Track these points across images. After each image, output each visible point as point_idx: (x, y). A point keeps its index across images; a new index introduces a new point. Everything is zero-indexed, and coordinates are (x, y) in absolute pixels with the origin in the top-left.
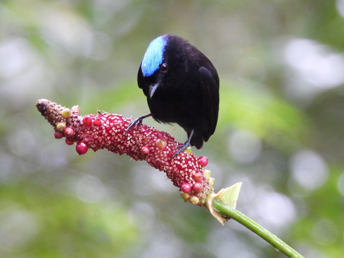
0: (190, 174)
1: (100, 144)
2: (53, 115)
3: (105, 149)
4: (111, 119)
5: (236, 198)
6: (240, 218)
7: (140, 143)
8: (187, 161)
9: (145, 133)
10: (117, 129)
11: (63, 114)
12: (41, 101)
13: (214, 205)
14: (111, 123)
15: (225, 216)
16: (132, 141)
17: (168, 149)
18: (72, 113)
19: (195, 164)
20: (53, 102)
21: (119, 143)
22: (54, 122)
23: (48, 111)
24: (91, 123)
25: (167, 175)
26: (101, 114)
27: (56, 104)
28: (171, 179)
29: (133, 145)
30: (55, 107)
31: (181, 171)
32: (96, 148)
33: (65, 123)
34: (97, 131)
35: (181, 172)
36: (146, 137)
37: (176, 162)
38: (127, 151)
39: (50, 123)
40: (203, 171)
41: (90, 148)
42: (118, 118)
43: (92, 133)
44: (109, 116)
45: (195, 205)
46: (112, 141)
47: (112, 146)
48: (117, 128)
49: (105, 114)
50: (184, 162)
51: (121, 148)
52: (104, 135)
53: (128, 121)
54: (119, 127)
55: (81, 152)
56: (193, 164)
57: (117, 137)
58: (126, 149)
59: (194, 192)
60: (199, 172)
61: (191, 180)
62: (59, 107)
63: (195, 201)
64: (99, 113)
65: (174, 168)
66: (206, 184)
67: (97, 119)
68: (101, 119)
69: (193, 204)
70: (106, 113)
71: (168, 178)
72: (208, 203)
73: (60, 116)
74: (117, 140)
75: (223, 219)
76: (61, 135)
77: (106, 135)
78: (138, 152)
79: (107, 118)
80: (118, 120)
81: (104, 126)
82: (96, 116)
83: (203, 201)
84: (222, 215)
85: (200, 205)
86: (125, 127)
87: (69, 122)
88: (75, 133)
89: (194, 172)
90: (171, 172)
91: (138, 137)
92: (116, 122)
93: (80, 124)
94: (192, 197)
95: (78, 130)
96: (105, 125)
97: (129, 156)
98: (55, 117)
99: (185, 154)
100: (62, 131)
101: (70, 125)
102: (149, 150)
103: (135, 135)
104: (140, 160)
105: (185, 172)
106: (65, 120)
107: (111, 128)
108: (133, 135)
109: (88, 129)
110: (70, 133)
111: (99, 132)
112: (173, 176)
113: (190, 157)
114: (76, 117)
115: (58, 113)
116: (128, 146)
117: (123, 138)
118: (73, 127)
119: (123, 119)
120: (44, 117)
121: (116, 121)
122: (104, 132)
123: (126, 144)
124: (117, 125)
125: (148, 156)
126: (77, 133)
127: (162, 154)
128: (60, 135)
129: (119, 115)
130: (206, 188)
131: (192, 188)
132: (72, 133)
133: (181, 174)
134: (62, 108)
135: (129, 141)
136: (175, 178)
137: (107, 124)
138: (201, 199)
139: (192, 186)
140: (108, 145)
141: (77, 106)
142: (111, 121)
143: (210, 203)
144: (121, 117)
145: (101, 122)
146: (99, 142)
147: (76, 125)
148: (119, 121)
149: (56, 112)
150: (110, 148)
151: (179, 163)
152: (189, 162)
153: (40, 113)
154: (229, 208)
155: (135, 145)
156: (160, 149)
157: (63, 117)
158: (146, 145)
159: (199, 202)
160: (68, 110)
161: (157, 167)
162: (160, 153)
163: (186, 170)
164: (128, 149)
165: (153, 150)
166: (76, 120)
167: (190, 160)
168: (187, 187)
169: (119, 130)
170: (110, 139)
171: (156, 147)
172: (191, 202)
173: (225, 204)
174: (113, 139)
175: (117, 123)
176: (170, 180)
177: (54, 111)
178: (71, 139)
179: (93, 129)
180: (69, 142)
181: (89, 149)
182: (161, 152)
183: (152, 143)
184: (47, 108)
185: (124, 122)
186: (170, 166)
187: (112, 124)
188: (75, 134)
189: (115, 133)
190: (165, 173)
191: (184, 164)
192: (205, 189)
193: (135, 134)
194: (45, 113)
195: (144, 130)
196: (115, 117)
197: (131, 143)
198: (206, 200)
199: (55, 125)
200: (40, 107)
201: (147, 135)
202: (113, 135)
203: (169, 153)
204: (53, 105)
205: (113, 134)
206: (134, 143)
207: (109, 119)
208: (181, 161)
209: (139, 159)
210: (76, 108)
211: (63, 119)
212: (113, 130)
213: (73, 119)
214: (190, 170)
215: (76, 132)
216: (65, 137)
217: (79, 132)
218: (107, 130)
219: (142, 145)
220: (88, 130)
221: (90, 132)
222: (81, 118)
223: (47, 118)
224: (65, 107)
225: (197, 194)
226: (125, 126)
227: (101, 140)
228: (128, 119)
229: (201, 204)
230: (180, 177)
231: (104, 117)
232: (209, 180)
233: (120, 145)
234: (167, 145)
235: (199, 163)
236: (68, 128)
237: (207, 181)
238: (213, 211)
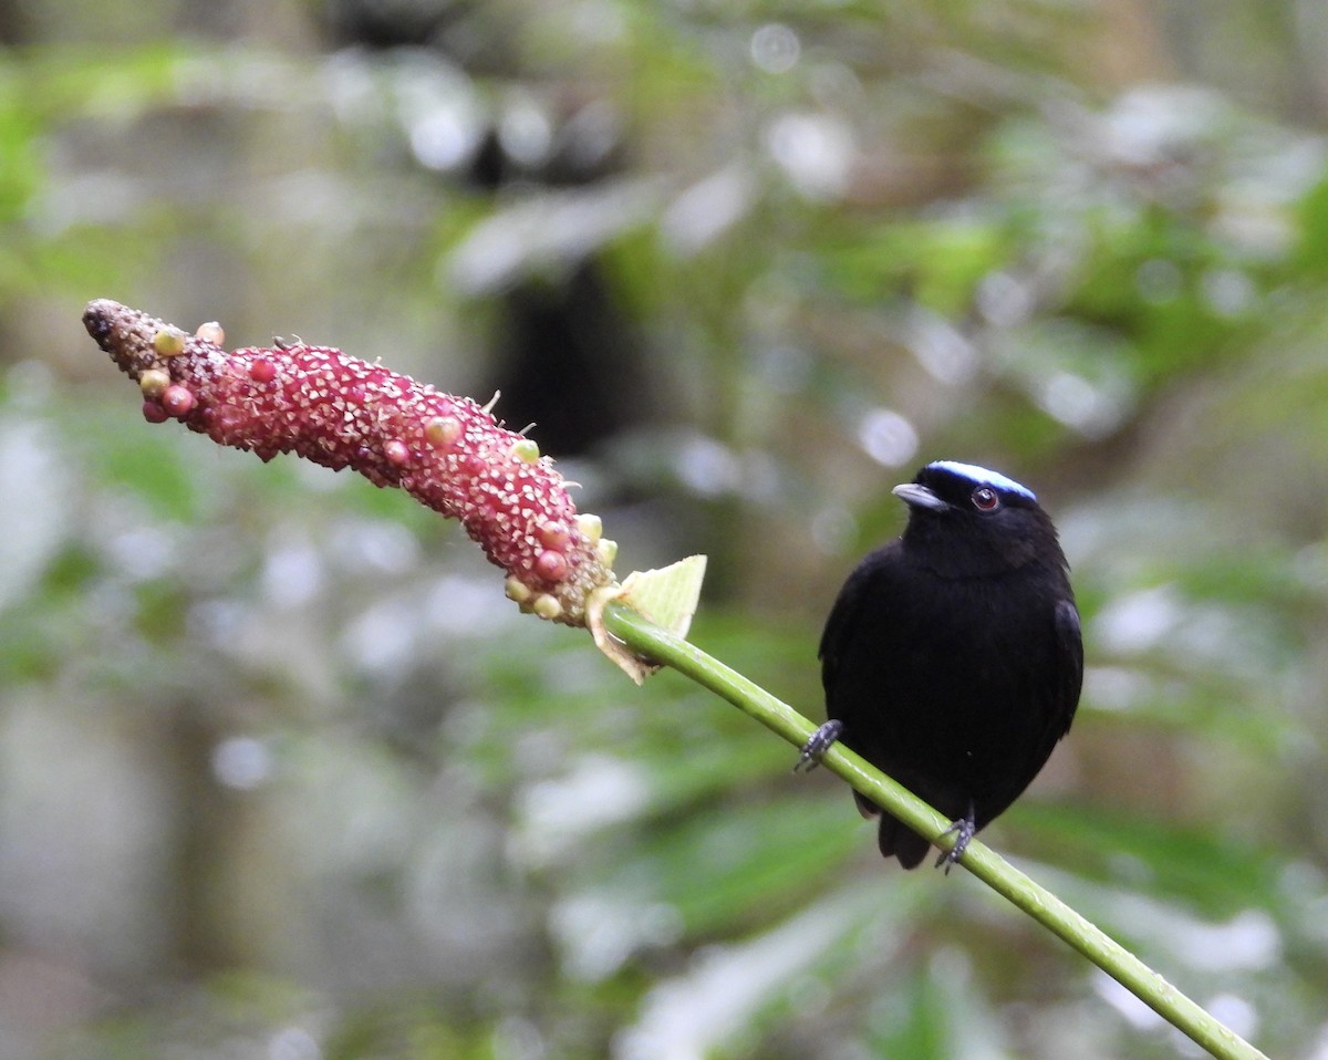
0: (527, 525)
2: (128, 348)
3: (289, 451)
4: (304, 359)
7: (384, 432)
8: (519, 483)
9: (400, 402)
10: (318, 389)
11: (157, 344)
12: (97, 304)
13: (606, 620)
14: (301, 371)
15: (645, 657)
16: (360, 424)
18: (190, 343)
19: (547, 495)
20: (135, 310)
21: (322, 431)
22: (135, 367)
23: (114, 334)
26: (283, 349)
27: (142, 313)
29: (365, 436)
30: (139, 323)
31: (500, 514)
32: (267, 451)
33: (167, 370)
34: (260, 394)
35: (500, 517)
36: (402, 412)
37: (486, 487)
39: (125, 373)
40: (574, 516)
42: (325, 357)
43: (246, 402)
44: (301, 352)
45: (550, 618)
46: (303, 426)
47: (304, 439)
48: (318, 385)
50: (509, 487)
51: (327, 447)
52: (279, 408)
53: (352, 367)
54: (324, 383)
56: (539, 493)
57: (316, 412)
58: (341, 450)
59: (544, 579)
61: (531, 545)
62: (151, 325)
63: (547, 610)
64: (279, 344)
65: (481, 505)
66: (583, 557)
68: (277, 361)
69: (541, 617)
70: (298, 344)
72: (588, 615)
74: (315, 421)
75: (637, 664)
76: (161, 409)
77: (286, 405)
79: (295, 357)
80: (322, 362)
81: (281, 381)
82: (267, 353)
83: (575, 610)
84: (637, 655)
85: (569, 622)
86: (339, 381)
87: (178, 371)
88: (196, 403)
89: (541, 518)
91: (377, 414)
92: (316, 368)
93: (214, 373)
94: (540, 597)
95: (207, 394)
96: (284, 377)
97: (358, 472)
98: (136, 352)
99: (515, 464)
100: (156, 397)
101: (183, 378)
102: (410, 452)
103: (368, 408)
105: (512, 517)
106: (165, 362)
107: (298, 386)
108: (364, 405)
109: (235, 390)
110: (180, 402)
111: (264, 398)
112: (482, 531)
113: (531, 473)
114: (204, 356)
115: (145, 341)
116: (346, 441)
117: (333, 416)
118: (191, 385)
119: (340, 358)
120: (106, 355)
121: (314, 365)
122: (278, 398)
124: (318, 376)
125: (406, 469)
126: (203, 402)
127: (443, 463)
128: (158, 411)
129: (329, 349)
130: (585, 570)
132: (187, 403)
133: (499, 524)
134: (159, 325)
135: (351, 426)
136: (486, 537)
137: (291, 375)
138: (567, 603)
140: (293, 438)
141: (215, 324)
142: (302, 365)
143: (594, 615)
144: (338, 354)
145: (277, 368)
146: (264, 430)
147: (201, 377)
148: (327, 366)
149: (139, 339)
151: (494, 490)
152: (527, 488)
153: (95, 343)
155: (370, 439)
156: (438, 447)
157: (160, 353)
158: (398, 438)
159: (563, 611)
160: (171, 330)
162: (437, 461)
163: (515, 511)
164: (350, 451)
165: (417, 450)
167: (529, 480)
169: (324, 393)
170: (297, 420)
171: (428, 441)
172: (539, 613)
174: (304, 419)
175: (320, 371)
176: (478, 544)
177: (132, 335)
179: (249, 390)
182: (440, 456)
183: (415, 430)
184: (111, 325)
185: (339, 367)
186: (469, 498)
187: (302, 375)
188: (197, 407)
189: (310, 400)
191: (509, 494)
192: (579, 572)
193: (370, 404)
194: (109, 341)
196: (317, 354)
197: (359, 430)
198: (583, 606)
199: (138, 380)
200: (93, 321)
202: (302, 405)
203: (467, 460)
204: (134, 318)
205: (304, 403)
206: (366, 430)
207: (298, 361)
208: (500, 484)
210: (212, 328)
211: (159, 361)
212: (304, 392)
213: (194, 360)
214: (527, 513)
215: (199, 399)
216: (174, 415)
217: (210, 400)
218: (289, 392)
219: (388, 437)
220: (232, 393)
221: (241, 398)
223: (114, 355)
225: (554, 588)
226: (343, 380)
227: (270, 423)
228: (354, 359)
229: (571, 619)
230: (497, 535)
231: (288, 355)
232: (594, 545)
233: (323, 437)
234: (462, 436)
236: (177, 387)
237: (586, 548)
238: (606, 642)
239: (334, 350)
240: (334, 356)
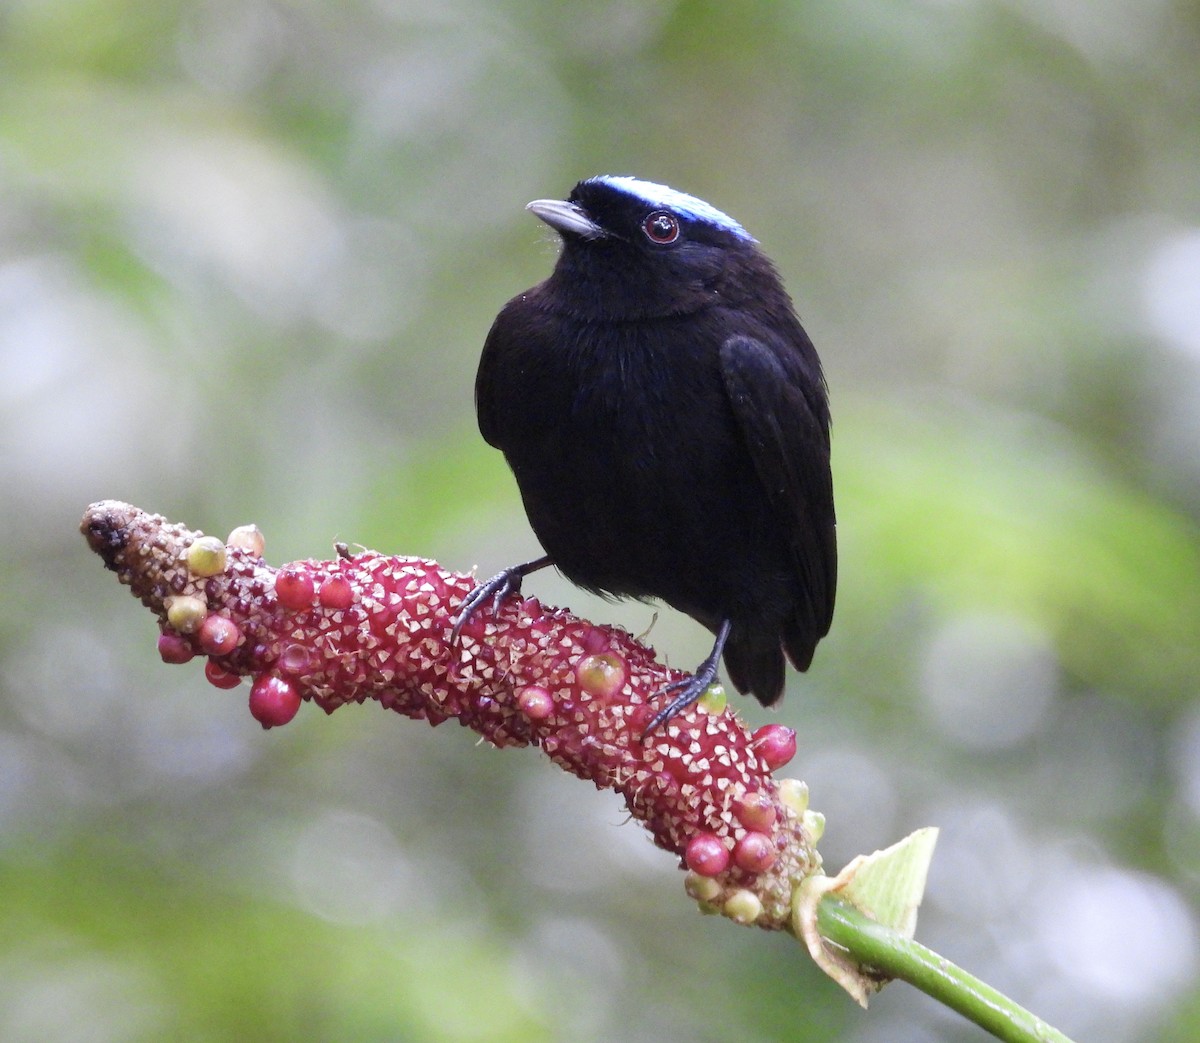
0: (723, 799)
1: (347, 683)
2: (149, 568)
3: (369, 701)
4: (391, 576)
5: (913, 894)
6: (932, 974)
7: (515, 676)
8: (708, 743)
9: (536, 634)
10: (420, 619)
11: (192, 561)
12: (100, 509)
13: (823, 924)
14: (392, 594)
15: (871, 970)
16: (480, 665)
17: (629, 697)
18: (230, 558)
19: (744, 758)
20: (152, 513)
21: (428, 676)
22: (158, 593)
23: (130, 549)
24: (311, 594)
25: (629, 804)
26: (351, 559)
27: (163, 518)
28: (646, 821)
29: (487, 682)
30: (161, 532)
31: (685, 786)
32: (334, 700)
33: (203, 597)
34: (334, 626)
35: (687, 789)
36: (540, 648)
37: (664, 749)
38: (461, 707)
39: (140, 599)
40: (775, 783)
41: (307, 699)
42: (421, 573)
43: (316, 637)
44: (383, 566)
45: (747, 925)
46: (397, 667)
47: (399, 688)
48: (419, 613)
49: (369, 558)
50: (695, 748)
51: (435, 697)
52: (365, 645)
53: (460, 586)
54: (426, 611)
55: (268, 715)
56: (735, 756)
57: (418, 650)
58: (455, 701)
59: (743, 871)
60: (761, 791)
61: (729, 825)
62: (176, 534)
63: (745, 911)
64: (343, 553)
65: (657, 773)
66: (789, 837)
67: (335, 580)
68: (351, 578)
69: (738, 921)
70: (373, 553)
71: (634, 815)
72: (797, 916)
73: (181, 571)
74: (418, 662)
75: (862, 980)
76: (189, 646)
77: (374, 643)
78: (507, 713)
79: (375, 573)
80: (420, 580)
81: (364, 607)
82: (331, 568)
83: (780, 911)
84: (860, 966)
85: (768, 927)
86: (448, 607)
87: (217, 596)
88: (243, 639)
89: (739, 790)
90: (646, 794)
91: (506, 651)
92: (413, 589)
93: (266, 598)
94: (735, 894)
95: (257, 626)
96: (367, 602)
97: (469, 727)
98: (161, 572)
99: (702, 715)
100: (191, 631)
101: (224, 606)
102: (554, 702)
103: (491, 643)
104: (514, 745)
105: (703, 789)
106: (201, 585)
107: (391, 615)
108: (485, 640)
109: (299, 621)
110: (224, 639)
111: (342, 631)
112: (654, 807)
113: (723, 727)
114: (249, 573)
115: (172, 558)
116: (463, 688)
117: (443, 655)
118: (236, 615)
119: (443, 575)
120: (113, 575)
121: (412, 585)
122: (365, 630)
123: (456, 680)
124: (418, 600)
125: (548, 726)
126: (252, 638)
127: (605, 718)
128: (185, 649)
129: (424, 561)
130: (792, 855)
131: (734, 856)
132: (233, 640)
133: (685, 800)
134: (187, 535)
135: (470, 668)
136: (660, 815)
137: (377, 599)
138: (769, 899)
139: (731, 847)
140: (381, 684)
141: (252, 528)
142: (391, 586)
143: (806, 916)
144: (435, 567)
145: (353, 589)
146: (343, 675)
147: (248, 606)
148: (427, 587)
149: (164, 555)
150: (389, 696)
151: (675, 753)
152: (719, 750)
153: (98, 561)
154: (887, 935)
155: (494, 686)
156: (597, 696)
157: (194, 574)
158: (538, 684)
159: (764, 911)
160: (212, 542)
161: (587, 773)
162: (596, 715)
163: (708, 781)
164: (466, 702)
165: (567, 701)
166: (248, 583)
167: (721, 737)
168: (711, 850)
169: (426, 624)
170: (390, 660)
171: (582, 689)
172: (729, 915)
173: (869, 920)
174: (400, 658)
175: (419, 594)
176: (641, 823)
177: (154, 549)
178: (227, 666)
179: (319, 621)
180: (221, 677)
181: (303, 701)
182: (600, 709)
183: (564, 673)
184: (126, 536)
185: (445, 588)
186: (641, 765)
187: (395, 599)
188: (246, 644)
189: (410, 634)
190: (621, 794)
191: (697, 758)
192: (785, 858)
193: (494, 637)
194: (121, 557)
195: (529, 621)
196: (409, 570)
197: (478, 673)
198: (791, 903)
199: (159, 609)
200: (99, 532)
201: (543, 642)
202: (400, 642)
203: (636, 712)
204: (152, 525)
205: (403, 639)
206: (488, 673)
207: (383, 580)
208: (683, 744)
209: (513, 740)
210: (248, 533)
211: (194, 583)
212: (401, 623)
213: (237, 581)
214: (722, 783)
215: (248, 633)
216: (204, 654)
217: (262, 634)
218: (378, 623)
219: (521, 682)
220: (297, 626)
221: (308, 632)
222: (267, 577)
223: (126, 577)
224: (199, 532)
225: (754, 881)
226: (452, 605)
227: (353, 667)
228: (460, 575)
229: (773, 921)
230: (682, 813)
231: (362, 569)
232: (802, 820)
233: (430, 684)
234: (627, 680)
235: (758, 753)
236: (215, 617)
237: (792, 826)
238: (822, 949)
239: (431, 563)
240: (432, 571)
